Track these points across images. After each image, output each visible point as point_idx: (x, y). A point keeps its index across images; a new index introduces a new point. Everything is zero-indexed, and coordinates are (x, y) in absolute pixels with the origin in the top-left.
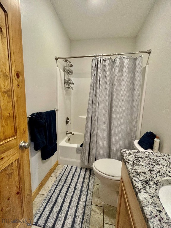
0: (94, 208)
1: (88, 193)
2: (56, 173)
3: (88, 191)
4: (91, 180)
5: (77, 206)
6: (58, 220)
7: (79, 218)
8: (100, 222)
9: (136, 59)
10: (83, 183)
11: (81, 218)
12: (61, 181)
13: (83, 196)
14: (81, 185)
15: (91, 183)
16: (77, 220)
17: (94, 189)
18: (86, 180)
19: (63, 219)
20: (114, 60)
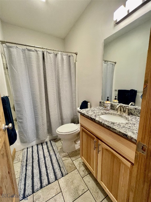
0: (63, 159)
1: (55, 154)
2: (19, 159)
3: (55, 153)
4: (53, 146)
5: (52, 165)
6: (42, 181)
7: (57, 169)
8: (70, 162)
9: (70, 56)
10: (49, 151)
11: (59, 168)
12: (28, 161)
13: (53, 158)
14: (48, 153)
15: (54, 148)
16: (56, 171)
17: (59, 150)
18: (50, 148)
19: (46, 178)
20: (56, 54)
